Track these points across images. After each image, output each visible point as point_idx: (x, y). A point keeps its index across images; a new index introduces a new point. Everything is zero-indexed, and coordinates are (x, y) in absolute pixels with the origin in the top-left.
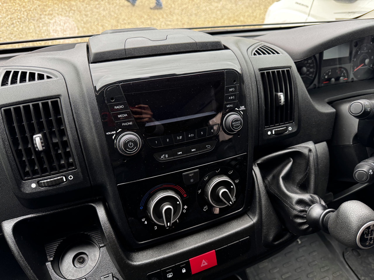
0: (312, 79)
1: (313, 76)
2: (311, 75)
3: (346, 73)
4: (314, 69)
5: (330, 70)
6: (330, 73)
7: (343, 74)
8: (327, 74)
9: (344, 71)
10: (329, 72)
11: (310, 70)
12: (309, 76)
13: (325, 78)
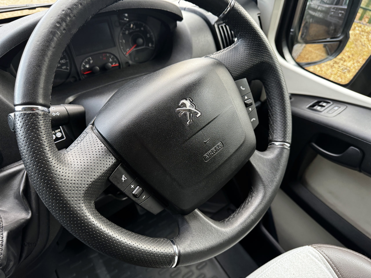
0: (68, 71)
1: (68, 68)
2: (64, 67)
3: (114, 57)
4: (66, 60)
5: (91, 58)
6: (91, 62)
7: (111, 59)
8: (88, 62)
9: (112, 57)
10: (89, 60)
11: (61, 61)
12: (62, 69)
13: (86, 67)
